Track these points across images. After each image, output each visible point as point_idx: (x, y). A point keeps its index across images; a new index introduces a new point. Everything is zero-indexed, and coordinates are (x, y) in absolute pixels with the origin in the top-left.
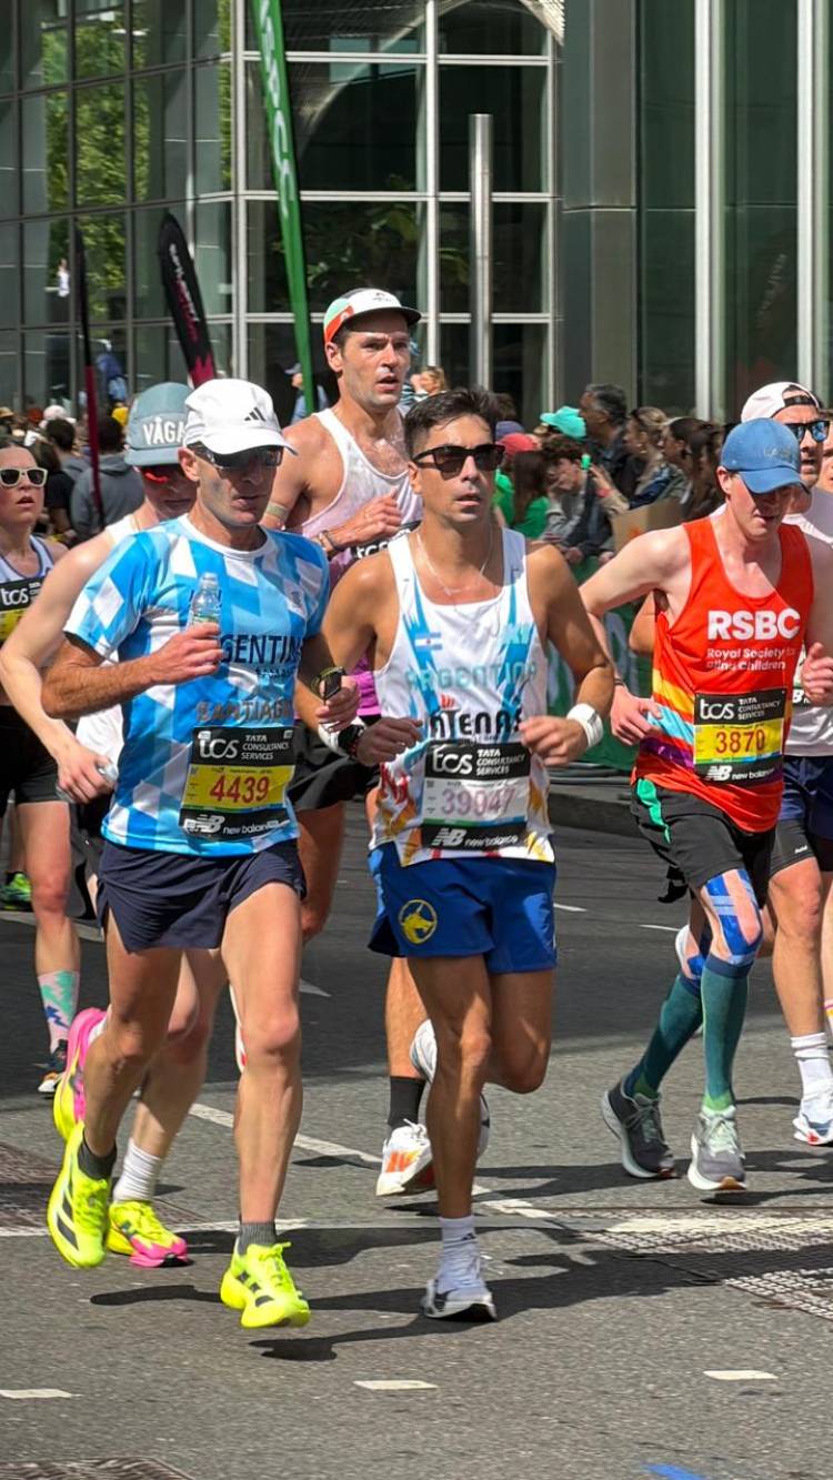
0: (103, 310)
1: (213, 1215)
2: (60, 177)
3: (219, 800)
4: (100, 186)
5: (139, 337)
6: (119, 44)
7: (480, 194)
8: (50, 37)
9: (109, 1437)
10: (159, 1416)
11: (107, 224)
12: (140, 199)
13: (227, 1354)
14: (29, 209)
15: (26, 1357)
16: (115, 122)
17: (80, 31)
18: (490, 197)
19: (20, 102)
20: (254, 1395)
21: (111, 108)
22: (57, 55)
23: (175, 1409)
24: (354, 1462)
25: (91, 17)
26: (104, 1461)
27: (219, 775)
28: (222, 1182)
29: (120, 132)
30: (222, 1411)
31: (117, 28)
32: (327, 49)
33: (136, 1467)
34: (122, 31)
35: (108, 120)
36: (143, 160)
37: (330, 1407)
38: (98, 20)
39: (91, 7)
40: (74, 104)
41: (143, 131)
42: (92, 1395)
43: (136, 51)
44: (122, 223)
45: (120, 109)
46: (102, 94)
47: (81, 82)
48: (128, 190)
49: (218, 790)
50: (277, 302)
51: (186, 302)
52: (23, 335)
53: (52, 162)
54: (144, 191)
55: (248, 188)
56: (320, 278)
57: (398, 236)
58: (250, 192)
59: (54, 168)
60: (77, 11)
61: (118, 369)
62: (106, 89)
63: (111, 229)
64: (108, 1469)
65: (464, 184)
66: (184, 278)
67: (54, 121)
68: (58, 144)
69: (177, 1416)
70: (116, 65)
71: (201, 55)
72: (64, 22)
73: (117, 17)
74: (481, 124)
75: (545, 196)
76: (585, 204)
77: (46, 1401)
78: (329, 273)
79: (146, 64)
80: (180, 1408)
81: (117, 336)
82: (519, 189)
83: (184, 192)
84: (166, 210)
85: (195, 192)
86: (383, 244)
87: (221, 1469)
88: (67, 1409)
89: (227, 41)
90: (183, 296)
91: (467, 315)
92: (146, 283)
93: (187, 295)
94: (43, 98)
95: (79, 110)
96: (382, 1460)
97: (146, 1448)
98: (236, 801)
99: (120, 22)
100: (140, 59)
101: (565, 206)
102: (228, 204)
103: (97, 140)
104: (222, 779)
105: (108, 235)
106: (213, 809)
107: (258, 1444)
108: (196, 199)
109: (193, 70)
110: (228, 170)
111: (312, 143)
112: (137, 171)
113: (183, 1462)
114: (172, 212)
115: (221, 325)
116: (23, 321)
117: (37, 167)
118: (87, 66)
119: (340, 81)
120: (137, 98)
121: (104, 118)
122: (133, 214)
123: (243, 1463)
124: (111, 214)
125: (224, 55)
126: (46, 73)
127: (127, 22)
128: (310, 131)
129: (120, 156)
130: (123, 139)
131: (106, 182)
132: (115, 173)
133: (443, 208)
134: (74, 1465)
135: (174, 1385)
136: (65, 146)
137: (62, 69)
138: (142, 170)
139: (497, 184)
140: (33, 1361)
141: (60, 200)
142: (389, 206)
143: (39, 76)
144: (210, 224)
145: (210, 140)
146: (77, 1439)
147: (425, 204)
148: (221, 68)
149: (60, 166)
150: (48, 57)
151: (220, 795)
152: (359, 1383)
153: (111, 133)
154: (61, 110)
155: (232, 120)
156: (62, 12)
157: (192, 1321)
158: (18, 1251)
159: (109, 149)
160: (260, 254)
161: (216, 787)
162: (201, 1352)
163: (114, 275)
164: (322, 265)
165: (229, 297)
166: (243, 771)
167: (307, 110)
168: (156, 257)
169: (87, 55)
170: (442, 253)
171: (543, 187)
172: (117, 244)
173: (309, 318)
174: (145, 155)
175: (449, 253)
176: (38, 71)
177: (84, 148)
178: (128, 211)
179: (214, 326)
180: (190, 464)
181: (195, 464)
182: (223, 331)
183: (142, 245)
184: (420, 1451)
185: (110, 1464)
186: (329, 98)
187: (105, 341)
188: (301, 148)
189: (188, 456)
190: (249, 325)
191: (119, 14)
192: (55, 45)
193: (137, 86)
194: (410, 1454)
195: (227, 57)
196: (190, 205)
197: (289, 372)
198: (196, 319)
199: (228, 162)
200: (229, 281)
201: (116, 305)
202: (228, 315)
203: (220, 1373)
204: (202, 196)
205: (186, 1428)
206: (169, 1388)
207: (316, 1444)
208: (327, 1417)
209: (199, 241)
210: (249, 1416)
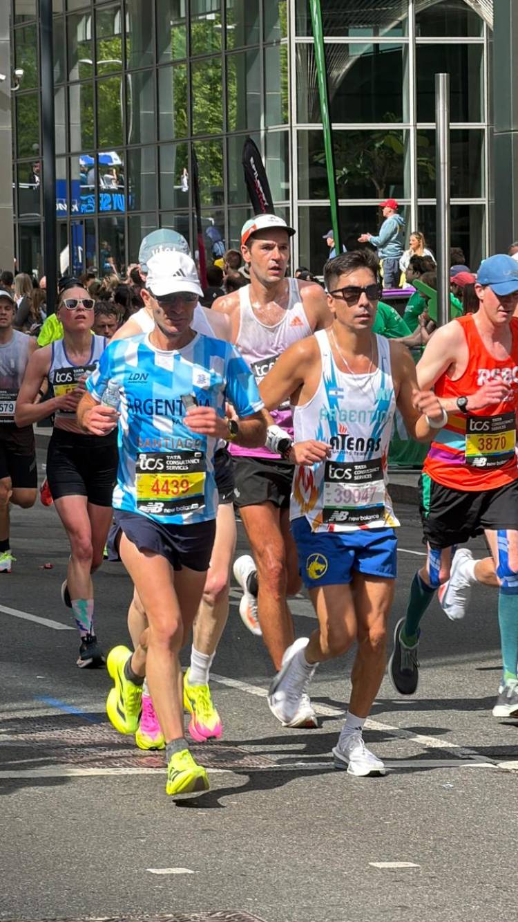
0: (209, 200)
2: (183, 118)
4: (208, 122)
5: (232, 216)
6: (218, 34)
7: (442, 124)
8: (176, 31)
9: (217, 898)
10: (248, 884)
11: (211, 146)
12: (232, 130)
13: (290, 846)
14: (163, 138)
15: (165, 848)
16: (215, 83)
17: (194, 27)
18: (448, 126)
19: (157, 70)
20: (307, 871)
21: (214, 75)
22: (181, 41)
23: (258, 880)
24: (368, 913)
25: (201, 18)
26: (215, 913)
29: (219, 89)
30: (287, 881)
31: (217, 24)
32: (347, 35)
33: (234, 916)
34: (220, 26)
35: (212, 82)
36: (234, 106)
37: (353, 879)
38: (205, 19)
39: (201, 11)
40: (191, 72)
41: (233, 88)
42: (207, 871)
43: (228, 38)
44: (221, 146)
45: (219, 74)
46: (207, 64)
47: (194, 58)
48: (224, 125)
49: (155, 488)
50: (316, 193)
51: (260, 193)
52: (160, 216)
53: (177, 108)
54: (234, 125)
55: (298, 122)
56: (342, 178)
57: (392, 151)
58: (299, 125)
59: (178, 112)
60: (192, 14)
61: (219, 237)
62: (210, 62)
63: (214, 149)
64: (216, 917)
65: (432, 118)
66: (259, 178)
67: (178, 82)
68: (180, 97)
69: (259, 884)
70: (217, 48)
71: (268, 40)
72: (184, 21)
73: (217, 18)
74: (442, 79)
75: (483, 125)
76: (508, 129)
77: (177, 875)
78: (349, 173)
79: (234, 46)
80: (261, 879)
81: (218, 216)
82: (467, 121)
83: (260, 126)
84: (249, 136)
85: (265, 126)
86: (382, 155)
88: (191, 880)
89: (285, 31)
90: (259, 189)
91: (435, 200)
92: (237, 182)
93: (261, 189)
94: (172, 68)
95: (193, 75)
96: (386, 911)
97: (240, 905)
99: (218, 20)
100: (231, 43)
101: (495, 131)
102: (286, 132)
103: (205, 94)
105: (212, 153)
107: (310, 901)
108: (266, 130)
109: (264, 49)
110: (286, 112)
111: (339, 93)
112: (230, 113)
113: (263, 912)
114: (251, 137)
115: (282, 208)
116: (160, 208)
117: (168, 111)
118: (198, 47)
119: (355, 55)
120: (229, 68)
121: (209, 80)
122: (227, 139)
123: (300, 914)
124: (215, 140)
125: (282, 39)
126: (174, 53)
127: (223, 21)
128: (337, 86)
129: (219, 103)
130: (221, 93)
131: (211, 120)
132: (217, 114)
133: (419, 133)
134: (196, 915)
135: (258, 865)
136: (185, 97)
137: (184, 50)
138: (233, 112)
139: (453, 118)
140: (170, 851)
141: (183, 131)
142: (387, 132)
143: (168, 55)
144: (275, 146)
145: (275, 93)
146: (197, 899)
147: (408, 131)
148: (282, 48)
149: (183, 110)
150: (175, 42)
152: (371, 864)
153: (213, 89)
154: (183, 75)
155: (288, 80)
156: (183, 15)
157: (267, 826)
158: (159, 782)
159: (212, 100)
160: (306, 163)
162: (273, 845)
163: (216, 177)
164: (344, 169)
165: (287, 191)
167: (335, 73)
168: (242, 165)
169: (199, 41)
170: (419, 161)
171: (482, 119)
172: (217, 158)
173: (337, 203)
174: (235, 103)
175: (423, 161)
176: (168, 51)
177: (197, 99)
178: (225, 137)
179: (278, 208)
180: (147, 299)
181: (149, 299)
182: (284, 212)
183: (233, 158)
184: (409, 906)
185: (218, 914)
186: (348, 66)
187: (211, 219)
188: (332, 97)
189: (146, 295)
190: (299, 208)
191: (218, 15)
192: (179, 36)
193: (229, 60)
194: (404, 908)
195: (285, 41)
196: (262, 133)
197: (324, 237)
198: (266, 204)
199: (286, 106)
200: (287, 180)
201: (217, 196)
202: (287, 202)
203: (286, 858)
204: (270, 127)
205: (264, 892)
206: (254, 867)
207: (345, 901)
208: (352, 884)
209: (268, 156)
210: (303, 884)
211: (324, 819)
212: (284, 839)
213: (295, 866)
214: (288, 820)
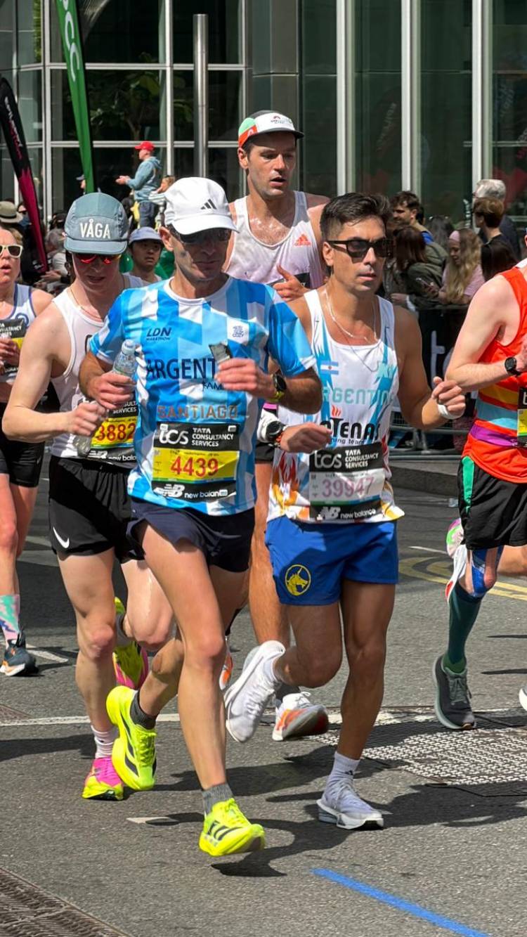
1: (36, 714)
3: (179, 473)
7: (200, 65)
13: (46, 802)
18: (207, 67)
20: (64, 827)
23: (13, 836)
24: (127, 869)
27: (177, 456)
28: (41, 693)
30: (43, 837)
37: (111, 834)
49: (176, 466)
50: (69, 134)
51: (14, 134)
55: (51, 61)
56: (97, 119)
57: (147, 92)
58: (53, 64)
65: (190, 58)
66: (13, 118)
69: (15, 840)
74: (200, 20)
75: (241, 67)
76: (268, 72)
78: (104, 115)
80: (17, 835)
82: (224, 61)
83: (11, 64)
85: (17, 64)
86: (138, 97)
87: (44, 874)
90: (13, 130)
91: (193, 142)
93: (15, 129)
96: (145, 867)
98: (191, 474)
101: (254, 73)
102: (39, 72)
104: (179, 458)
106: (176, 480)
107: (67, 858)
108: (19, 69)
110: (39, 50)
111: (92, 33)
113: (19, 870)
114: (5, 77)
115: (35, 149)
123: (57, 870)
128: (91, 25)
133: (176, 74)
135: (14, 821)
139: (211, 59)
142: (142, 73)
144: (27, 85)
145: (27, 31)
147: (164, 72)
151: (179, 470)
152: (129, 819)
155: (42, 18)
157: (23, 781)
160: (60, 103)
161: (174, 464)
162: (29, 801)
164: (99, 110)
165: (40, 131)
166: (195, 454)
167: (89, 12)
170: (175, 103)
171: (240, 61)
173: (92, 144)
175: (180, 103)
179: (30, 149)
180: (167, 239)
181: (170, 239)
182: (37, 153)
184: (168, 861)
186: (102, 4)
188: (85, 36)
189: (166, 233)
190: (52, 149)
194: (163, 864)
196: (15, 72)
197: (79, 179)
198: (21, 145)
199: (39, 45)
200: (40, 120)
202: (40, 143)
203: (42, 813)
204: (22, 66)
205: (20, 848)
206: (10, 823)
207: (103, 857)
208: (110, 840)
209: (20, 95)
210: (61, 840)
211: (80, 774)
212: (40, 795)
213: (52, 822)
214: (43, 775)
